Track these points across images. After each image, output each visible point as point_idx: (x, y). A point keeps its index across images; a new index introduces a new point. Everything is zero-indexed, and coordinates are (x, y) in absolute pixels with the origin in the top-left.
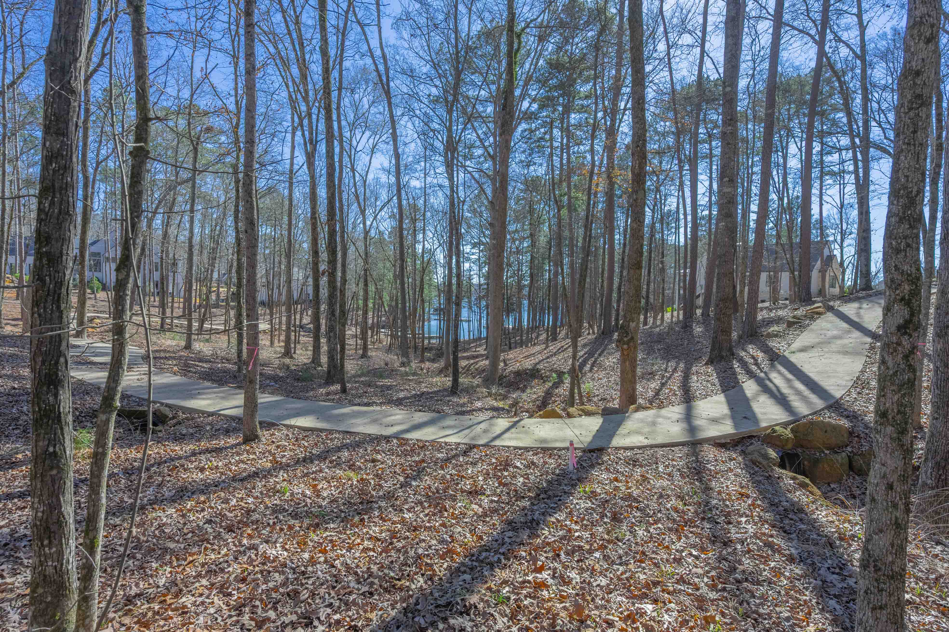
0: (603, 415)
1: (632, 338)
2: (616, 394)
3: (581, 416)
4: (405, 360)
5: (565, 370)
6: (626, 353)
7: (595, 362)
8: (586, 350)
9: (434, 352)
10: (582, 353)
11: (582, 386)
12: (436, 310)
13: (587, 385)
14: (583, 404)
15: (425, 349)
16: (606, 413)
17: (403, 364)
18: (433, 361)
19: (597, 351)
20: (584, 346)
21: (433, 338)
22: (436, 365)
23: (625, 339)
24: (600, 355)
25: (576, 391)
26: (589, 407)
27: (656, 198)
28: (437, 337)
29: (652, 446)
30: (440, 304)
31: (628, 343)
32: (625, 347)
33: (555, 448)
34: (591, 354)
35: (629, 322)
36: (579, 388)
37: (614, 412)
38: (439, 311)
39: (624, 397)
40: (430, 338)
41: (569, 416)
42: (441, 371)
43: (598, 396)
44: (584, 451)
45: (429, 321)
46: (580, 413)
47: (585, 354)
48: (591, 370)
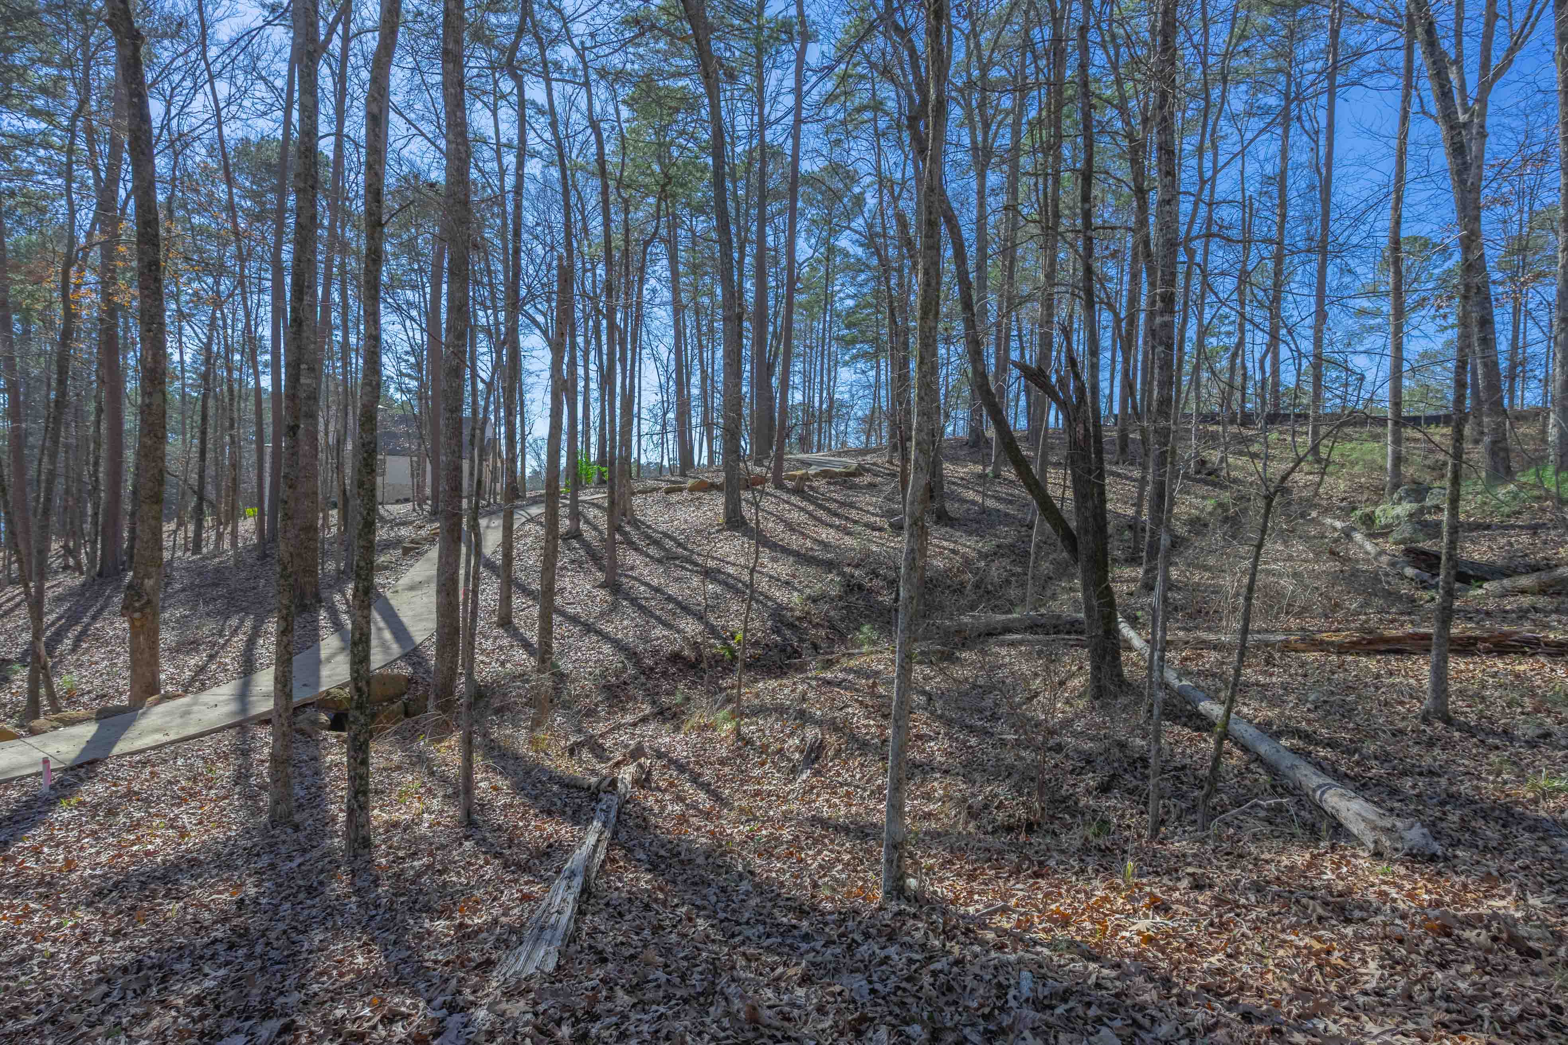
0: (97, 720)
1: (149, 602)
2: (124, 684)
3: (56, 728)
5: (12, 656)
6: (138, 624)
7: (84, 632)
8: (60, 610)
10: (52, 617)
11: (56, 680)
13: (66, 677)
14: (59, 710)
16: (103, 715)
19: (87, 610)
20: (59, 599)
23: (137, 605)
24: (94, 618)
25: (43, 691)
26: (70, 712)
27: (213, 318)
29: (172, 743)
31: (141, 610)
32: (137, 615)
33: (13, 779)
34: (73, 618)
35: (143, 578)
36: (49, 686)
37: (119, 711)
39: (137, 687)
41: (33, 732)
43: (89, 692)
44: (65, 770)
46: (55, 724)
47: (59, 619)
48: (74, 650)
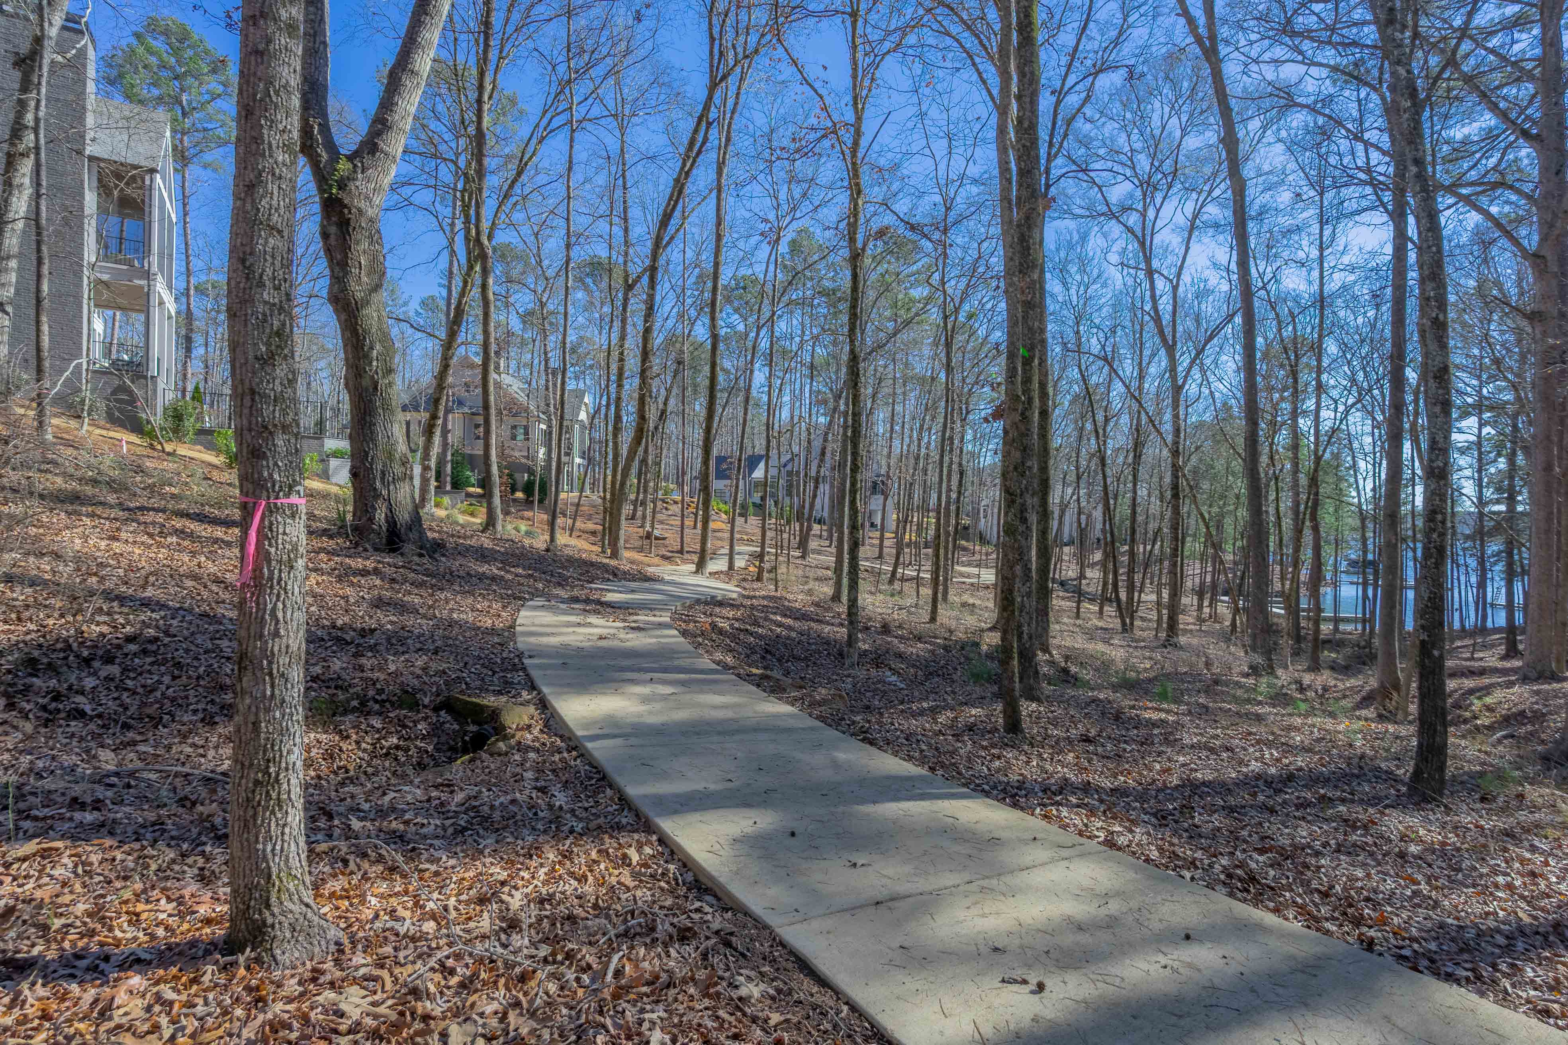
4: (1259, 659)
9: (1348, 651)
12: (1353, 563)
15: (1320, 644)
17: (1255, 670)
18: (1344, 670)
21: (1347, 620)
22: (1352, 682)
28: (1355, 620)
30: (1365, 552)
38: (1361, 566)
40: (1337, 620)
42: (1367, 700)
45: (1336, 585)
